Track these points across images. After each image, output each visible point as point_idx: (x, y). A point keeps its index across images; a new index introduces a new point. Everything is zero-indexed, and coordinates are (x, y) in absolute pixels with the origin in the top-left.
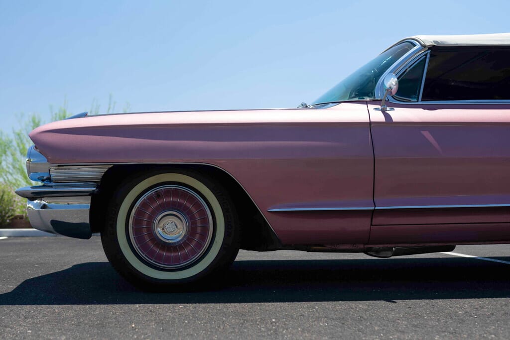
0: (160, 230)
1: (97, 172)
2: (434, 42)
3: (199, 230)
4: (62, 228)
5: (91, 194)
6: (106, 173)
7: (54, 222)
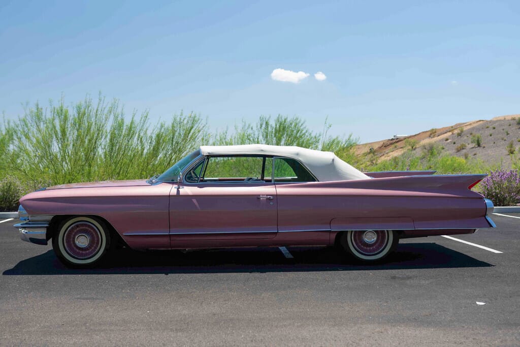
0: (77, 242)
1: (50, 218)
2: (208, 153)
3: (96, 241)
4: (34, 241)
5: (46, 227)
6: (53, 218)
7: (30, 239)
